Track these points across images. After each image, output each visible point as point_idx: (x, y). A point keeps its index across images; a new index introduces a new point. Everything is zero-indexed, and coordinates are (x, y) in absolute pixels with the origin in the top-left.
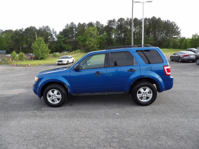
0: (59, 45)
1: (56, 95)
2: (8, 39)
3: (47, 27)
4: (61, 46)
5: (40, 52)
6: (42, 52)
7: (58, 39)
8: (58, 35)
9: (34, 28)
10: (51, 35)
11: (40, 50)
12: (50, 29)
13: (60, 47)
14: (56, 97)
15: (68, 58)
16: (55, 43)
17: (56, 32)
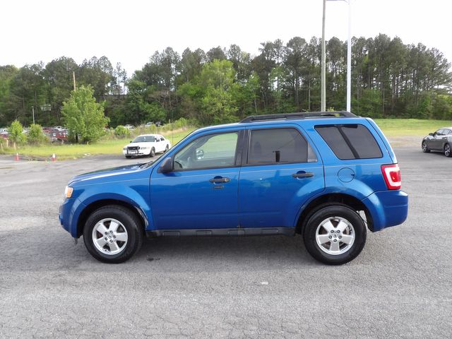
0: (133, 106)
1: (115, 233)
2: (4, 90)
3: (104, 58)
4: (138, 108)
5: (83, 123)
6: (88, 124)
7: (131, 89)
9: (70, 61)
10: (114, 80)
11: (82, 118)
12: (110, 64)
13: (134, 111)
14: (114, 237)
15: (153, 140)
16: (123, 102)
17: (124, 72)
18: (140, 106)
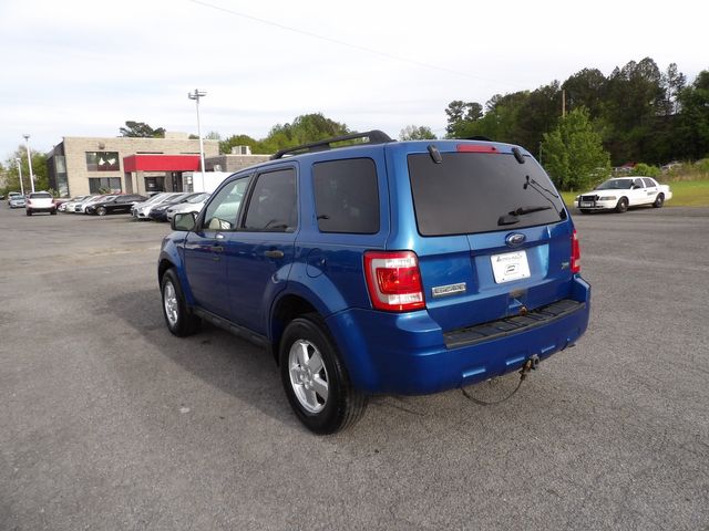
0: (685, 132)
2: (510, 124)
3: (647, 61)
4: (696, 132)
5: (566, 162)
6: (573, 162)
7: (687, 105)
8: (689, 89)
9: (595, 74)
10: (660, 93)
12: (656, 69)
13: (689, 138)
16: (669, 126)
17: (682, 78)
18: (700, 131)
